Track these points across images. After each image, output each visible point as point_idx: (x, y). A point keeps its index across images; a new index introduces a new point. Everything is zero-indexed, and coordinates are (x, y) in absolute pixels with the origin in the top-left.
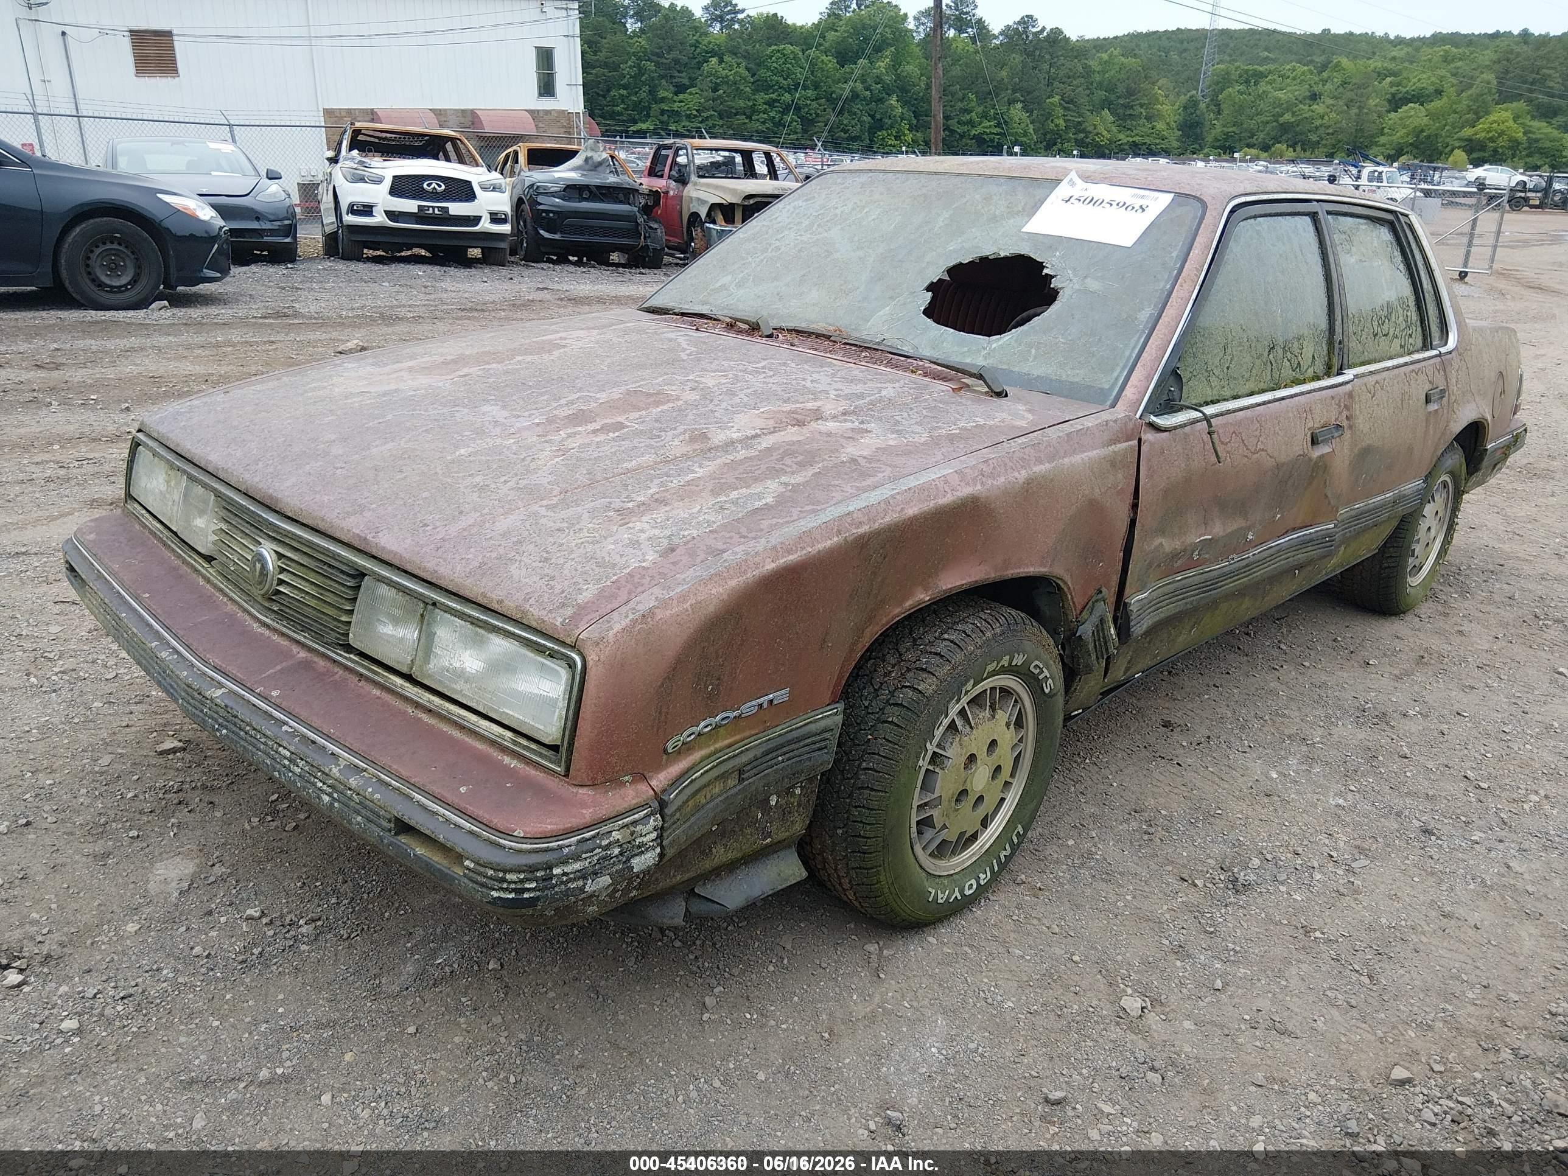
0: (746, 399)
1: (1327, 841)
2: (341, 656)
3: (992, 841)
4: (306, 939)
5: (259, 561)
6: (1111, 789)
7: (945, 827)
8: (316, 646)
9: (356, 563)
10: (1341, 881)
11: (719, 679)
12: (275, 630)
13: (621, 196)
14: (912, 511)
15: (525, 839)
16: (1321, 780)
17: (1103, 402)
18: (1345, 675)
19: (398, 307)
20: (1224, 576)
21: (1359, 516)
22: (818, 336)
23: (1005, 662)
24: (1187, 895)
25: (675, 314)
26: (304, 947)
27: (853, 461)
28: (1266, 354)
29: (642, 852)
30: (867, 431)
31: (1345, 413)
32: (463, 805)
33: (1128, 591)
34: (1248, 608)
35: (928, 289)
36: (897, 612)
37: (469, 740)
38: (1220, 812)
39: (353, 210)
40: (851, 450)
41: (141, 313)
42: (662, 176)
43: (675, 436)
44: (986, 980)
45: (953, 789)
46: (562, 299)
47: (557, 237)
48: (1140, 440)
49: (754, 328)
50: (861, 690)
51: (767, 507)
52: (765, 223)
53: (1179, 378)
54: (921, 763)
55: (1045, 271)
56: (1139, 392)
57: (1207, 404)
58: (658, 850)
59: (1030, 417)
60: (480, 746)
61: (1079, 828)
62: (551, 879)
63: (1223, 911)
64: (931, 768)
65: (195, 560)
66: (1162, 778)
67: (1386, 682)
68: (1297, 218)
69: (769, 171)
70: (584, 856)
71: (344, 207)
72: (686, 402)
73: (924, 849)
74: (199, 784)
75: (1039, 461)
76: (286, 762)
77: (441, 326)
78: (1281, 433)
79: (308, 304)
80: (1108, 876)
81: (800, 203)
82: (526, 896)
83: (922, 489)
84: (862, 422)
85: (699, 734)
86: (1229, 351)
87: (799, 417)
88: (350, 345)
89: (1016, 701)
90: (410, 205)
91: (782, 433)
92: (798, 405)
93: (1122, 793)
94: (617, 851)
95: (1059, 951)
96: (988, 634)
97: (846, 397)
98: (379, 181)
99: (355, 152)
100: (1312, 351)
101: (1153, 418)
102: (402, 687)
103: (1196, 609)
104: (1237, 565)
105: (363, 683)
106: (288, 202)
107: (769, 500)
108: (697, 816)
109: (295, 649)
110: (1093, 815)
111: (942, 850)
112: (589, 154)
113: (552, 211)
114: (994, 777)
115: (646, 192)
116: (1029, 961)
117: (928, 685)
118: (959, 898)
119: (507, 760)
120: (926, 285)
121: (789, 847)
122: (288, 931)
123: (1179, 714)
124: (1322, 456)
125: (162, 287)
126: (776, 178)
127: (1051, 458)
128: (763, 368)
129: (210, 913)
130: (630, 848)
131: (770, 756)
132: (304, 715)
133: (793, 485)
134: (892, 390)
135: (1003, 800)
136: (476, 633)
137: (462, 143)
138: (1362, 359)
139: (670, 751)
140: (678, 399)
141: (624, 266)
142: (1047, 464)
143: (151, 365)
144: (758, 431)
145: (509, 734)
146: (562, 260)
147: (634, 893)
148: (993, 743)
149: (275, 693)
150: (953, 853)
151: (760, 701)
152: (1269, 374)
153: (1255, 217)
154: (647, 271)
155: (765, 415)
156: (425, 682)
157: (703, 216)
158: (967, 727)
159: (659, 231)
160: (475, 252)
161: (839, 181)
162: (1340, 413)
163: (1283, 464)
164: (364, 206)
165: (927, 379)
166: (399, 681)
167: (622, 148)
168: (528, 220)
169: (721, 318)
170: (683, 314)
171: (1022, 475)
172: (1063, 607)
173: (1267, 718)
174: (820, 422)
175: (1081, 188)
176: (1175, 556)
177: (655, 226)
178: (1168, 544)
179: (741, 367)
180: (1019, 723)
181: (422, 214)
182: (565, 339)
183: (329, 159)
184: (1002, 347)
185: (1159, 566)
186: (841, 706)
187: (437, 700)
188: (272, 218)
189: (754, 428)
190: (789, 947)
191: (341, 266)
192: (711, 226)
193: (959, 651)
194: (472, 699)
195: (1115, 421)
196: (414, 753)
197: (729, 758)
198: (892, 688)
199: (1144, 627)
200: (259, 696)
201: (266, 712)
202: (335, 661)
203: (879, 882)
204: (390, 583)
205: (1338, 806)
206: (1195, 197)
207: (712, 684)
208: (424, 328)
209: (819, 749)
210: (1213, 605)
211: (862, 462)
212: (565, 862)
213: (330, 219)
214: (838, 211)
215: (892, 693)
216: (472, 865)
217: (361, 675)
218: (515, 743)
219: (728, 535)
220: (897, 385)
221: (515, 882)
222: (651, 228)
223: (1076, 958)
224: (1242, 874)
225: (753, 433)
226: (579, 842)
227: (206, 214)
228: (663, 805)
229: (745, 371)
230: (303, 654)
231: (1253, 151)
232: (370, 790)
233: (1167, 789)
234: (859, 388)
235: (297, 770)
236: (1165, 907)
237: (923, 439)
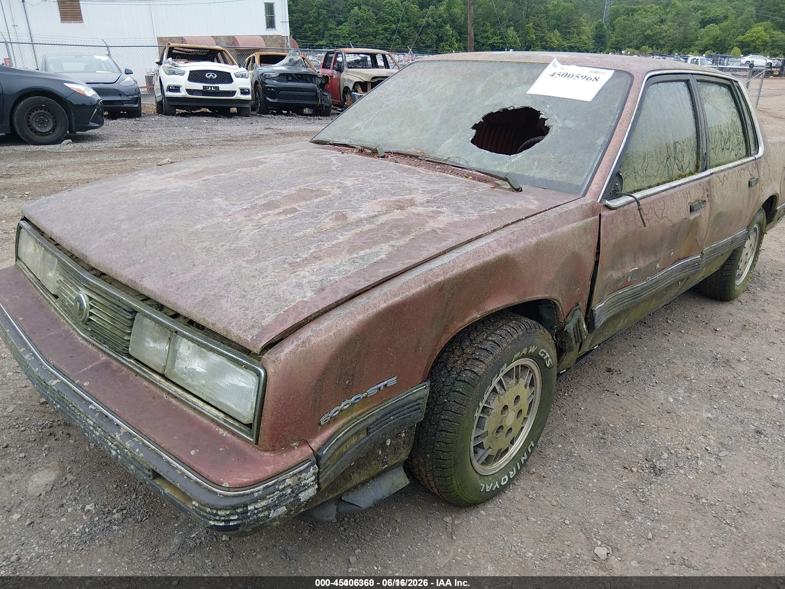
0: (369, 193)
1: (703, 440)
2: (125, 360)
3: (516, 452)
4: (116, 522)
5: (79, 301)
6: (581, 411)
7: (490, 448)
8: (112, 353)
9: (131, 305)
10: (714, 465)
11: (353, 376)
12: (90, 342)
13: (308, 79)
14: (469, 266)
15: (229, 489)
16: (698, 403)
17: (577, 193)
18: (704, 337)
19: (192, 140)
20: (644, 289)
21: (715, 250)
22: (411, 156)
23: (525, 351)
24: (628, 478)
25: (330, 144)
26: (115, 528)
27: (434, 231)
28: (665, 162)
29: (306, 489)
30: (441, 213)
31: (706, 193)
32: (192, 464)
33: (594, 303)
34: (654, 304)
35: (474, 128)
36: (460, 325)
37: (199, 417)
38: (642, 424)
39: (170, 89)
40: (432, 225)
41: (57, 146)
42: (329, 68)
43: (327, 216)
44: (515, 539)
45: (495, 426)
46: (277, 134)
47: (276, 101)
48: (600, 215)
49: (374, 153)
50: (440, 371)
51: (382, 261)
52: (381, 91)
53: (620, 177)
54: (476, 415)
55: (541, 116)
56: (599, 187)
57: (635, 191)
58: (316, 486)
59: (537, 203)
60: (206, 421)
61: (564, 436)
62: (247, 513)
63: (649, 487)
64: (482, 415)
65: (49, 297)
66: (608, 403)
67: (727, 341)
68: (679, 83)
69: (385, 64)
70: (268, 497)
71: (165, 88)
72: (334, 196)
73: (478, 461)
74: (62, 423)
75: (543, 231)
76: (92, 428)
77: (214, 150)
78: (675, 207)
79: (145, 140)
80: (582, 467)
81: (400, 79)
82: (231, 524)
83: (475, 252)
84: (438, 207)
85: (341, 410)
86: (646, 161)
87: (401, 204)
88: (165, 161)
89: (530, 372)
90: (199, 86)
91: (391, 214)
92: (400, 197)
93: (588, 414)
94: (289, 491)
95: (557, 518)
96: (515, 336)
97: (429, 192)
98: (183, 74)
99: (170, 59)
100: (689, 158)
101: (607, 202)
102: (159, 382)
103: (628, 309)
104: (650, 283)
105: (138, 377)
106: (136, 86)
107: (383, 256)
108: (342, 459)
109: (101, 354)
110: (571, 428)
111: (488, 460)
112: (291, 57)
113: (273, 88)
114: (518, 416)
115: (321, 76)
116: (540, 525)
117: (480, 369)
118: (498, 487)
119: (221, 431)
120: (472, 125)
121: (399, 466)
122: (107, 517)
123: (615, 364)
124: (696, 218)
125: (68, 132)
126: (388, 68)
127: (551, 229)
128: (380, 175)
129: (62, 506)
130: (299, 488)
131: (385, 417)
132: (101, 398)
133: (397, 246)
134: (455, 188)
135: (523, 428)
136: (201, 352)
137: (226, 53)
138: (716, 163)
139: (323, 423)
140: (329, 194)
141: (310, 115)
142: (548, 233)
143: (59, 174)
144: (376, 213)
145: (222, 415)
146: (279, 113)
147: (303, 510)
148: (518, 398)
149: (86, 384)
150: (495, 461)
151: (379, 386)
152: (667, 173)
153: (657, 83)
154: (323, 118)
155: (381, 203)
156: (173, 380)
157: (351, 88)
158: (503, 390)
159: (328, 97)
160: (234, 110)
161: (422, 67)
162: (704, 194)
163: (676, 224)
164: (175, 87)
165: (474, 181)
166: (158, 378)
167: (310, 54)
168: (261, 92)
169: (355, 146)
170: (335, 144)
171: (534, 240)
172: (556, 315)
173: (664, 365)
174: (413, 207)
175: (560, 68)
176: (618, 280)
177: (326, 94)
178: (615, 274)
179: (367, 174)
180: (532, 384)
181: (205, 90)
182: (267, 158)
183: (157, 63)
184: (517, 161)
185: (610, 287)
186: (428, 384)
187: (180, 391)
188: (128, 94)
189: (374, 211)
190: (399, 520)
191: (164, 118)
192: (355, 93)
193: (497, 347)
194: (200, 392)
195: (586, 205)
196: (165, 426)
197: (360, 422)
198: (458, 371)
199: (602, 323)
200: (77, 385)
201: (80, 396)
202: (122, 363)
203: (452, 484)
204: (151, 318)
205: (708, 418)
206: (626, 72)
207: (348, 379)
208: (204, 151)
209: (415, 410)
210: (636, 306)
211: (439, 231)
212: (255, 501)
213: (159, 94)
214: (421, 84)
215: (459, 374)
216: (197, 505)
217: (137, 373)
218: (226, 421)
219: (358, 280)
220: (458, 185)
221: (224, 516)
222: (324, 95)
223: (567, 522)
224: (658, 463)
225: (374, 214)
226: (264, 488)
227: (90, 93)
228: (318, 459)
229: (369, 177)
230: (104, 358)
231: (631, 50)
232: (137, 450)
233: (612, 410)
234: (436, 187)
235: (98, 434)
236: (616, 486)
237: (475, 218)
